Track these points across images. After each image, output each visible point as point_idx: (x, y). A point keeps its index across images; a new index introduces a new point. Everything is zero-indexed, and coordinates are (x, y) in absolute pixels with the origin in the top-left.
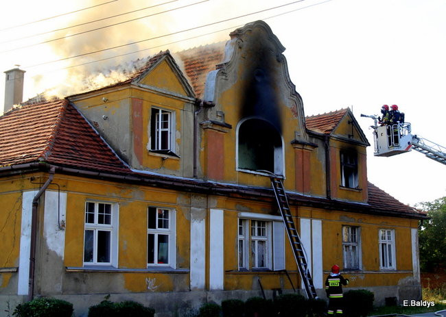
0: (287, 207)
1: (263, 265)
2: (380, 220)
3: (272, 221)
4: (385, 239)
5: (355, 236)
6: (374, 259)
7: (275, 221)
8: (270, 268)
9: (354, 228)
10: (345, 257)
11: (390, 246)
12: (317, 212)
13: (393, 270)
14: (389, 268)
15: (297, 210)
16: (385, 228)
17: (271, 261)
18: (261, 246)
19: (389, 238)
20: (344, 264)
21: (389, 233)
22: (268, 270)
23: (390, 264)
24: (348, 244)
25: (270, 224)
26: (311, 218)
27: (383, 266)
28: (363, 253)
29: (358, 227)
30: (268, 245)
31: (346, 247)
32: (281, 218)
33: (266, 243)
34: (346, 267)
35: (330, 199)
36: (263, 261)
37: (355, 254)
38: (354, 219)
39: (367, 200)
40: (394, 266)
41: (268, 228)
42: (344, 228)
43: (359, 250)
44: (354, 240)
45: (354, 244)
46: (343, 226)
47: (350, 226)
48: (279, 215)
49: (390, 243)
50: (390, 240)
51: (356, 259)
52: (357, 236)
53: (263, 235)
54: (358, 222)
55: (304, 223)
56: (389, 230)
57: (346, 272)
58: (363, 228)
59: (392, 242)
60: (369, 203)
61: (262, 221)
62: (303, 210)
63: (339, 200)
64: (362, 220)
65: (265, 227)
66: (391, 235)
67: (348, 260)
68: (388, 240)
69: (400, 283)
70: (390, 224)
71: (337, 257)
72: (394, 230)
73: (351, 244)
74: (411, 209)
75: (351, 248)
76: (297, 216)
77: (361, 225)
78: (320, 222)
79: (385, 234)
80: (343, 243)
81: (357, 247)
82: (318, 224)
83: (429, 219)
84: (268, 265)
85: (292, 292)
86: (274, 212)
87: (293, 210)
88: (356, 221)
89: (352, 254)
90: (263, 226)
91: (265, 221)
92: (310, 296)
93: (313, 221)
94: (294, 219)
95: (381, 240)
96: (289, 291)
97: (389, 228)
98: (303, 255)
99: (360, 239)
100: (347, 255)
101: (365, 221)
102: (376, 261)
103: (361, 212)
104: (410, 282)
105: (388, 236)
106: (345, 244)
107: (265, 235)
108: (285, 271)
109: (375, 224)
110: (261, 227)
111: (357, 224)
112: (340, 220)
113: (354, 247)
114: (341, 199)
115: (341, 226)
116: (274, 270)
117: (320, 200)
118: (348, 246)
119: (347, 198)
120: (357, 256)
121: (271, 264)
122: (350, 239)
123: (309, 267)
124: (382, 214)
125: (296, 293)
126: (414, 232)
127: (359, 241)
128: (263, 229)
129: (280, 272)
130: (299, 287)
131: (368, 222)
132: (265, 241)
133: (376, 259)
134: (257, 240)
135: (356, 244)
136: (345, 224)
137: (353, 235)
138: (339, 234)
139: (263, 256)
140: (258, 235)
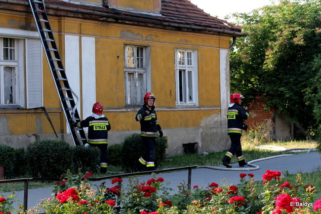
0: (45, 18)
1: (11, 101)
2: (178, 37)
3: (24, 39)
4: (183, 64)
5: (142, 60)
6: (168, 92)
7: (29, 38)
8: (22, 105)
9: (140, 49)
10: (128, 89)
11: (190, 73)
12: (89, 25)
13: (194, 106)
14: (188, 103)
15: (60, 22)
16: (184, 49)
17: (23, 95)
18: (8, 73)
19: (189, 62)
20: (126, 99)
21: (189, 55)
22: (19, 108)
23: (191, 98)
24: (132, 70)
25: (21, 43)
26: (81, 33)
27: (181, 100)
28: (153, 83)
29: (146, 47)
30: (19, 72)
31: (129, 74)
32: (37, 34)
33: (16, 71)
34: (129, 102)
35: (107, 7)
36: (11, 96)
37: (142, 84)
38: (141, 35)
39: (159, 9)
40: (195, 101)
41: (18, 48)
42: (127, 48)
43: (147, 78)
44: (140, 64)
45: (141, 71)
46: (126, 45)
47: (135, 46)
48: (34, 30)
49: (190, 70)
50: (191, 65)
51: (143, 91)
52: (144, 60)
53: (11, 59)
54: (147, 40)
55: (71, 43)
56: (189, 52)
57: (129, 110)
58: (153, 49)
59: (193, 68)
60: (162, 13)
61: (11, 39)
62: (69, 23)
63: (121, 8)
64: (152, 37)
65: (14, 47)
66: (192, 58)
67: (132, 93)
68: (188, 64)
69: (203, 124)
70: (191, 42)
71: (117, 89)
72: (196, 51)
73: (136, 70)
74: (221, 22)
75: (136, 76)
76: (60, 32)
77: (151, 44)
78: (93, 39)
79: (184, 57)
80: (125, 70)
81: (144, 75)
82: (89, 43)
83: (245, 35)
84: (19, 101)
85: (53, 138)
86: (27, 27)
87: (53, 22)
88: (143, 39)
89: (137, 84)
90: (11, 46)
91: (14, 39)
92: (77, 143)
93: (83, 38)
94: (55, 35)
95: (178, 65)
96: (49, 136)
97: (190, 49)
98: (66, 84)
99: (148, 64)
100: (130, 86)
101: (156, 39)
102: (171, 93)
103: (151, 25)
104: (217, 122)
105: (188, 60)
106: (128, 70)
107: (14, 59)
108: (43, 108)
109: (171, 43)
110: (9, 48)
111: (144, 43)
112: (121, 38)
113: (140, 75)
114: (123, 8)
115: (123, 46)
116: (28, 108)
117: (94, 9)
118: (133, 74)
119: (131, 7)
120: (145, 87)
121: (24, 99)
122: (136, 64)
123: (78, 106)
124: (179, 29)
125: (59, 140)
126: (224, 54)
127: (148, 66)
128: (11, 50)
129: (37, 111)
130: (63, 131)
131: (161, 40)
132: (14, 68)
133: (171, 91)
134: (3, 66)
135: (144, 71)
136: (128, 42)
137: (140, 58)
138: (120, 57)
139: (11, 88)
140: (4, 59)
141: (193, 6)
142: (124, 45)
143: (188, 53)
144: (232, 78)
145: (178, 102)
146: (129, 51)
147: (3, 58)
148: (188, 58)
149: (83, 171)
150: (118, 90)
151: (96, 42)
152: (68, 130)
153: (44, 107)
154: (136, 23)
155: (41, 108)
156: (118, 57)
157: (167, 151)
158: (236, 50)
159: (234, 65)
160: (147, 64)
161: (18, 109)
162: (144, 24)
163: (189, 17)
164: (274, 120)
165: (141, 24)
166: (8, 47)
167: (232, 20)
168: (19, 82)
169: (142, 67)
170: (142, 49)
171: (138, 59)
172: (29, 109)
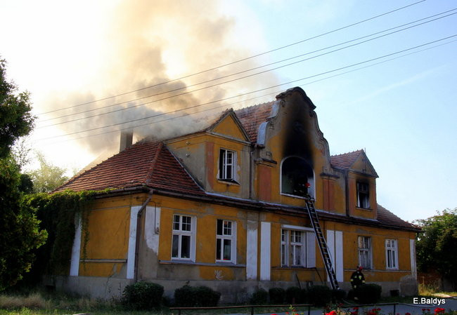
0: (317, 221)
1: (299, 264)
2: (386, 232)
3: (306, 231)
4: (390, 246)
5: (367, 244)
6: (382, 262)
7: (309, 231)
8: (305, 266)
9: (366, 238)
10: (360, 259)
11: (393, 252)
12: (339, 225)
13: (396, 270)
14: (393, 268)
15: (324, 223)
16: (390, 238)
17: (305, 260)
18: (298, 249)
19: (393, 246)
21: (393, 242)
22: (303, 267)
23: (394, 266)
24: (362, 249)
25: (305, 234)
26: (335, 229)
27: (389, 266)
28: (373, 257)
29: (369, 237)
30: (303, 249)
31: (361, 251)
32: (313, 229)
35: (349, 216)
36: (299, 261)
37: (367, 257)
38: (367, 231)
39: (376, 217)
40: (397, 267)
41: (303, 237)
43: (370, 254)
44: (367, 247)
45: (367, 250)
46: (358, 236)
47: (364, 236)
48: (311, 227)
49: (393, 250)
51: (368, 261)
52: (369, 244)
53: (299, 242)
54: (370, 233)
55: (330, 233)
58: (373, 238)
59: (395, 249)
60: (378, 220)
61: (299, 231)
62: (329, 224)
63: (356, 217)
64: (373, 232)
65: (301, 235)
66: (395, 244)
67: (362, 261)
69: (401, 280)
70: (394, 235)
71: (354, 259)
72: (397, 240)
73: (364, 249)
74: (410, 224)
75: (364, 253)
76: (324, 228)
77: (372, 236)
78: (341, 233)
79: (390, 243)
80: (358, 249)
81: (369, 252)
82: (339, 234)
83: (424, 232)
84: (303, 264)
85: (320, 284)
86: (308, 225)
87: (321, 224)
88: (368, 233)
89: (365, 257)
90: (299, 235)
91: (301, 231)
92: (333, 287)
93: (336, 232)
94: (322, 230)
95: (387, 247)
96: (318, 283)
97: (393, 239)
98: (328, 256)
99: (371, 246)
101: (375, 233)
104: (409, 279)
105: (392, 244)
106: (360, 249)
107: (301, 242)
108: (315, 268)
109: (383, 235)
111: (368, 235)
112: (356, 232)
113: (367, 252)
117: (342, 217)
118: (363, 251)
119: (361, 216)
120: (369, 258)
121: (305, 263)
122: (364, 246)
123: (333, 266)
124: (387, 228)
125: (323, 285)
126: (412, 242)
128: (299, 237)
129: (311, 269)
130: (326, 280)
131: (377, 234)
132: (301, 246)
134: (295, 245)
136: (360, 234)
138: (355, 242)
139: (299, 257)
140: (296, 241)
144: (417, 255)
145: (387, 268)
146: (360, 239)
149: (338, 303)
151: (343, 234)
152: (329, 280)
154: (363, 225)
157: (382, 294)
158: (419, 240)
159: (418, 248)
162: (368, 225)
164: (442, 280)
166: (297, 235)
167: (416, 223)
168: (303, 254)
171: (365, 243)
172: (308, 268)
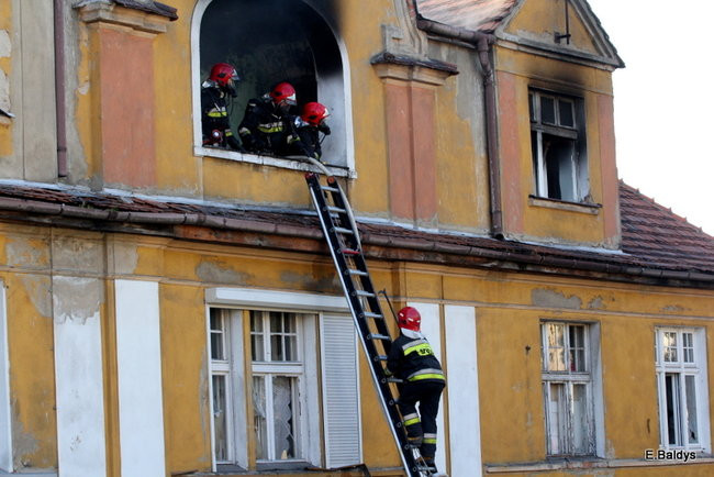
0: (361, 267)
1: (291, 453)
2: (660, 300)
3: (316, 313)
4: (674, 359)
5: (581, 353)
6: (643, 424)
7: (328, 311)
8: (316, 462)
9: (577, 330)
10: (552, 419)
11: (690, 379)
12: (460, 279)
13: (703, 454)
14: (688, 447)
15: (395, 274)
16: (675, 326)
17: (316, 439)
18: (282, 391)
19: (688, 356)
20: (548, 440)
21: (687, 339)
22: (308, 469)
23: (693, 436)
24: (560, 378)
25: (311, 323)
26: (442, 298)
27: (672, 441)
28: (607, 404)
29: (590, 324)
30: (306, 389)
31: (555, 385)
32: (344, 302)
33: (301, 385)
34: (555, 451)
35: (500, 237)
36: (290, 439)
37: (582, 408)
38: (576, 298)
39: (617, 239)
40: (704, 442)
41: (303, 335)
42: (548, 327)
43: (596, 395)
44: (577, 364)
45: (581, 378)
46: (544, 321)
47: (566, 322)
48: (338, 292)
49: (690, 372)
50: (692, 360)
51: (586, 424)
52: (586, 354)
53: (288, 359)
54: (591, 309)
56: (687, 332)
57: (556, 467)
58: (605, 328)
59: (698, 368)
60: (623, 247)
61: (287, 315)
62: (415, 275)
63: (530, 239)
64: (603, 302)
65: (294, 331)
66: (695, 347)
67: (561, 427)
68: (686, 360)
70: (690, 310)
71: (527, 421)
72: (703, 331)
73: (570, 377)
75: (570, 389)
76: (396, 295)
77: (600, 318)
78: (470, 310)
79: (675, 345)
80: (545, 377)
81: (588, 388)
82: (463, 318)
84: (309, 454)
86: (321, 286)
87: (380, 276)
88: (584, 306)
89: (572, 409)
90: (287, 331)
91: (294, 314)
93: (449, 309)
95: (663, 363)
97: (690, 326)
99: (596, 361)
100: (558, 414)
101: (611, 305)
102: (648, 426)
103: (599, 276)
105: (685, 350)
106: (552, 377)
107: (295, 359)
108: (362, 468)
109: (647, 314)
110: (283, 334)
111: (586, 315)
112: (533, 305)
113: (579, 388)
114: (536, 238)
115: (538, 323)
116: (328, 467)
117: (471, 242)
118: (562, 385)
119: (554, 236)
120: (589, 413)
121: (319, 448)
122: (568, 364)
124: (662, 282)
127: (596, 365)
128: (287, 338)
129: (348, 472)
131: (623, 309)
132: (295, 378)
133: (648, 421)
134: (270, 376)
135: (586, 378)
136: (549, 315)
137: (576, 349)
138: (531, 349)
139: (290, 422)
140: (272, 359)
141: (692, 229)
142: (542, 320)
143: (684, 335)
145: (666, 447)
146: (552, 334)
147: (270, 355)
148: (685, 345)
150: (529, 424)
151: (478, 316)
153: (364, 465)
154: (565, 272)
155: (358, 466)
156: (528, 349)
160: (594, 364)
161: (306, 469)
162: (583, 274)
163: (684, 255)
165: (577, 273)
166: (280, 331)
168: (307, 411)
169: (582, 369)
170: (581, 329)
171: (573, 352)
172: (332, 470)
